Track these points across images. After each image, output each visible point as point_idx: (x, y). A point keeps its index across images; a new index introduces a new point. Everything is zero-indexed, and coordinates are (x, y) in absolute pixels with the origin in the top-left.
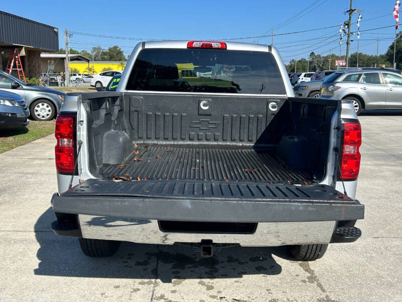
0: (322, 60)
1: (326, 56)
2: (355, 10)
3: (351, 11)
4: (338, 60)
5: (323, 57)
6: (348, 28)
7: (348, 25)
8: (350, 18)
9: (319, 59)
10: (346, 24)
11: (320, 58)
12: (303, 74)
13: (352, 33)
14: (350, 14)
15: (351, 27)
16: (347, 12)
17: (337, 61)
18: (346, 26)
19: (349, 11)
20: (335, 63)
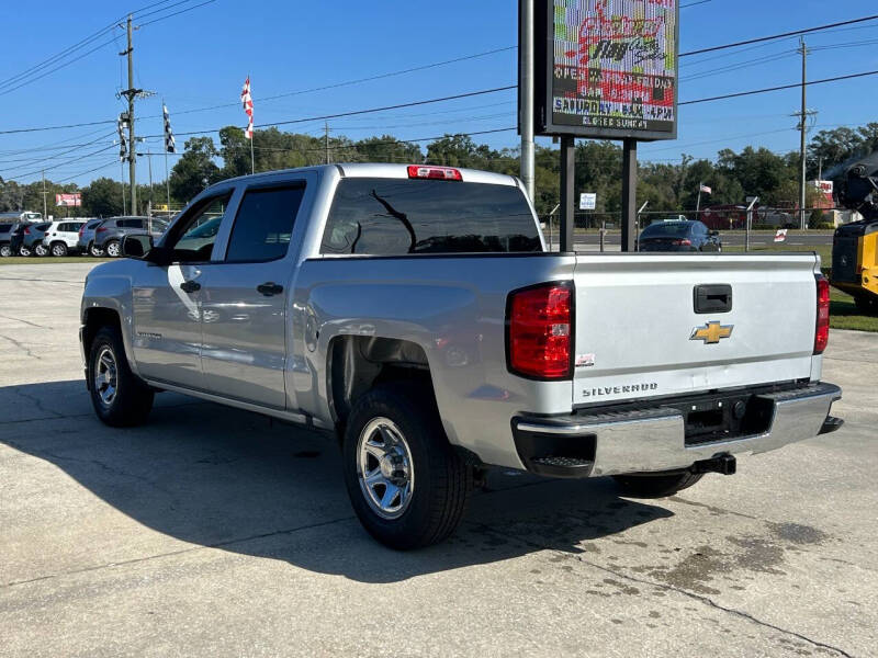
0: (22, 193)
1: (29, 184)
2: (140, 91)
3: (132, 93)
4: (60, 193)
5: (23, 186)
6: (130, 127)
7: (128, 121)
8: (131, 107)
9: (14, 190)
10: (125, 120)
11: (17, 187)
12: (56, 224)
13: (140, 140)
14: (131, 98)
15: (136, 125)
16: (123, 93)
17: (59, 197)
18: (125, 124)
19: (128, 92)
20: (55, 200)
